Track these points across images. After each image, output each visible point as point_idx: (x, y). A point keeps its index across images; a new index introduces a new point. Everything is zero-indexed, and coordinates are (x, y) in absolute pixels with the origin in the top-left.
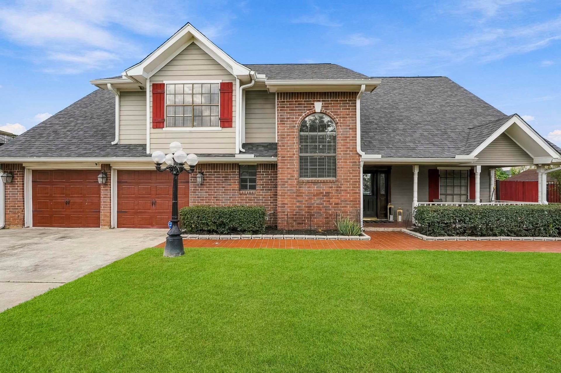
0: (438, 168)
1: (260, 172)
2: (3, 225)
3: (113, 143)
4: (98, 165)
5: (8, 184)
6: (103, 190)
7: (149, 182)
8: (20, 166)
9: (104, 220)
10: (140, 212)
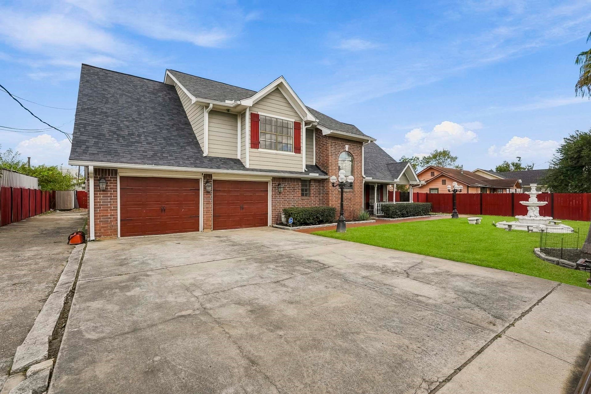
0: (369, 184)
1: (312, 185)
2: (92, 237)
3: (204, 155)
4: (202, 174)
5: (98, 191)
6: (206, 197)
7: (237, 191)
8: (114, 171)
9: (206, 224)
10: (232, 216)
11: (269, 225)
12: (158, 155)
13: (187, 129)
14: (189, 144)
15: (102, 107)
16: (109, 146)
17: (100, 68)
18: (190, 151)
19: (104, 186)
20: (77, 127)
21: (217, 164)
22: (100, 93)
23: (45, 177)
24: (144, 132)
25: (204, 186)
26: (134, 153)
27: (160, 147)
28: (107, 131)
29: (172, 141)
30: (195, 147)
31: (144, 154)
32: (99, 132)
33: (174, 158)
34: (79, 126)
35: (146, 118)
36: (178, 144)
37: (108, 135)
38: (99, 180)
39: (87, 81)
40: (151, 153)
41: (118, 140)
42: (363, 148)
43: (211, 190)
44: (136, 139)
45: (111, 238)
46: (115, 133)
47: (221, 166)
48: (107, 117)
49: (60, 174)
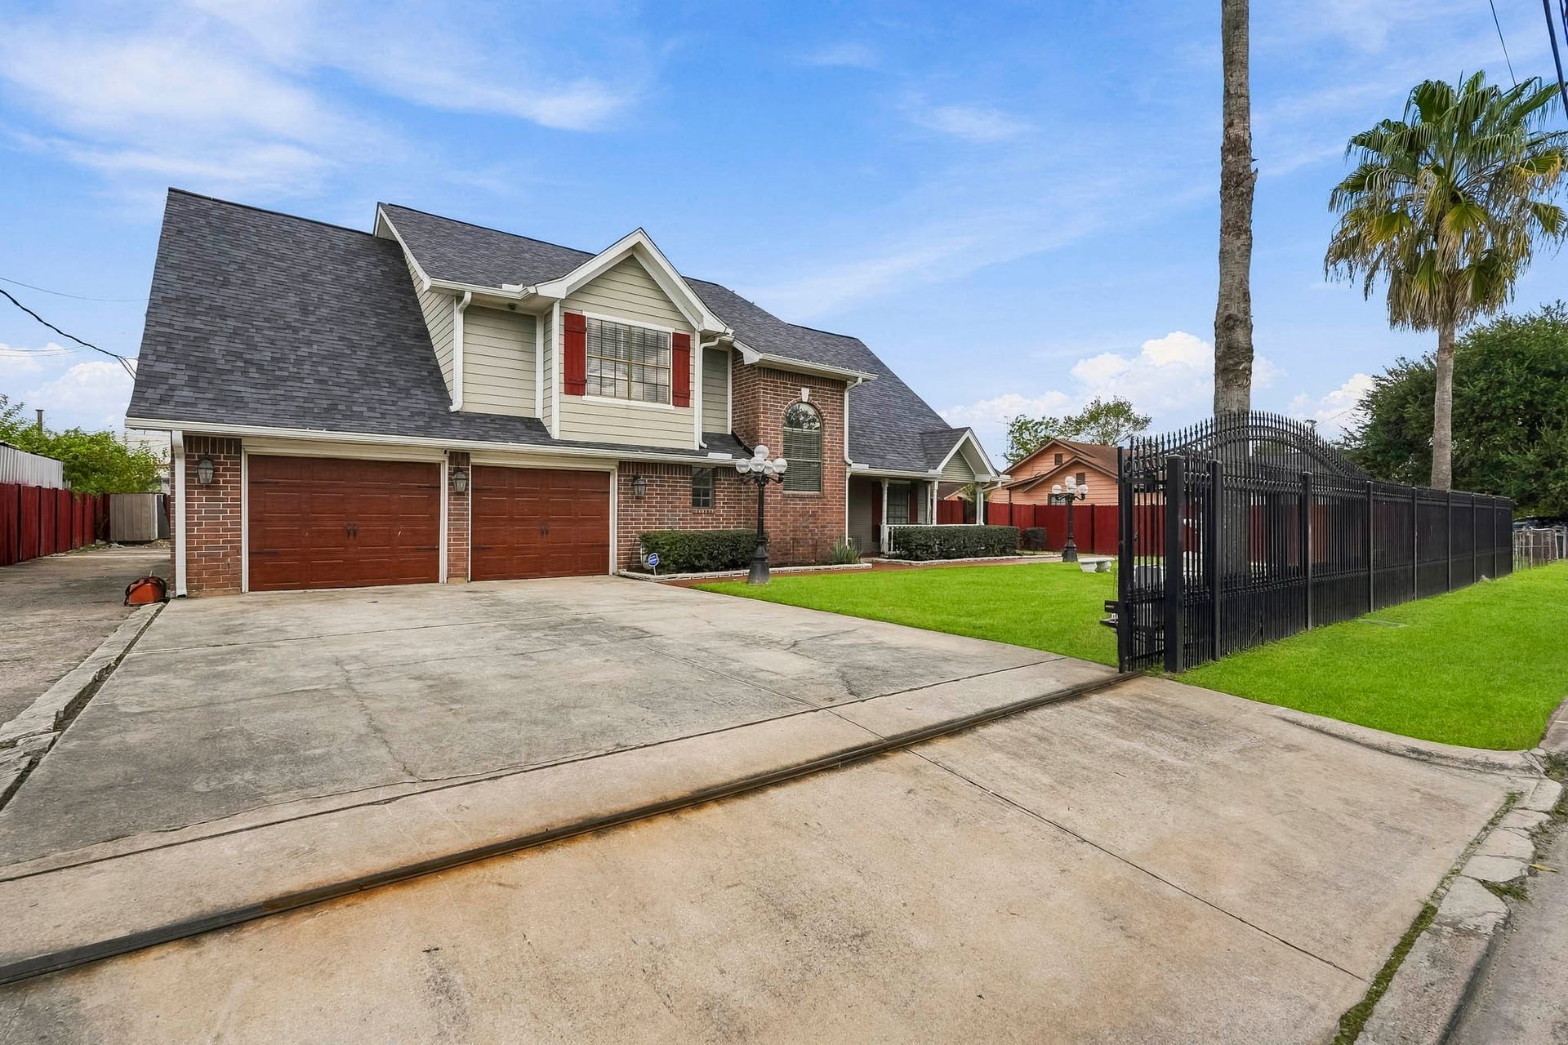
1: (719, 480)
2: (181, 589)
3: (453, 409)
4: (445, 452)
5: (196, 487)
6: (454, 504)
7: (536, 492)
8: (233, 444)
9: (454, 566)
10: (518, 549)
11: (611, 573)
12: (339, 407)
13: (420, 347)
14: (419, 383)
15: (212, 296)
16: (222, 387)
17: (214, 200)
18: (420, 399)
19: (210, 476)
20: (148, 342)
21: (483, 429)
22: (210, 262)
23: (80, 458)
24: (311, 355)
25: (450, 479)
26: (281, 403)
27: (346, 389)
28: (221, 352)
29: (377, 375)
30: (433, 391)
31: (306, 405)
32: (201, 354)
33: (379, 415)
34: (156, 342)
35: (319, 320)
36: (392, 383)
37: (223, 362)
38: (198, 463)
39: (180, 232)
40: (325, 403)
41: (245, 372)
42: (847, 395)
43: (467, 489)
44: (291, 370)
45: (227, 593)
46: (239, 356)
47: (493, 433)
48: (224, 318)
49: (121, 451)
